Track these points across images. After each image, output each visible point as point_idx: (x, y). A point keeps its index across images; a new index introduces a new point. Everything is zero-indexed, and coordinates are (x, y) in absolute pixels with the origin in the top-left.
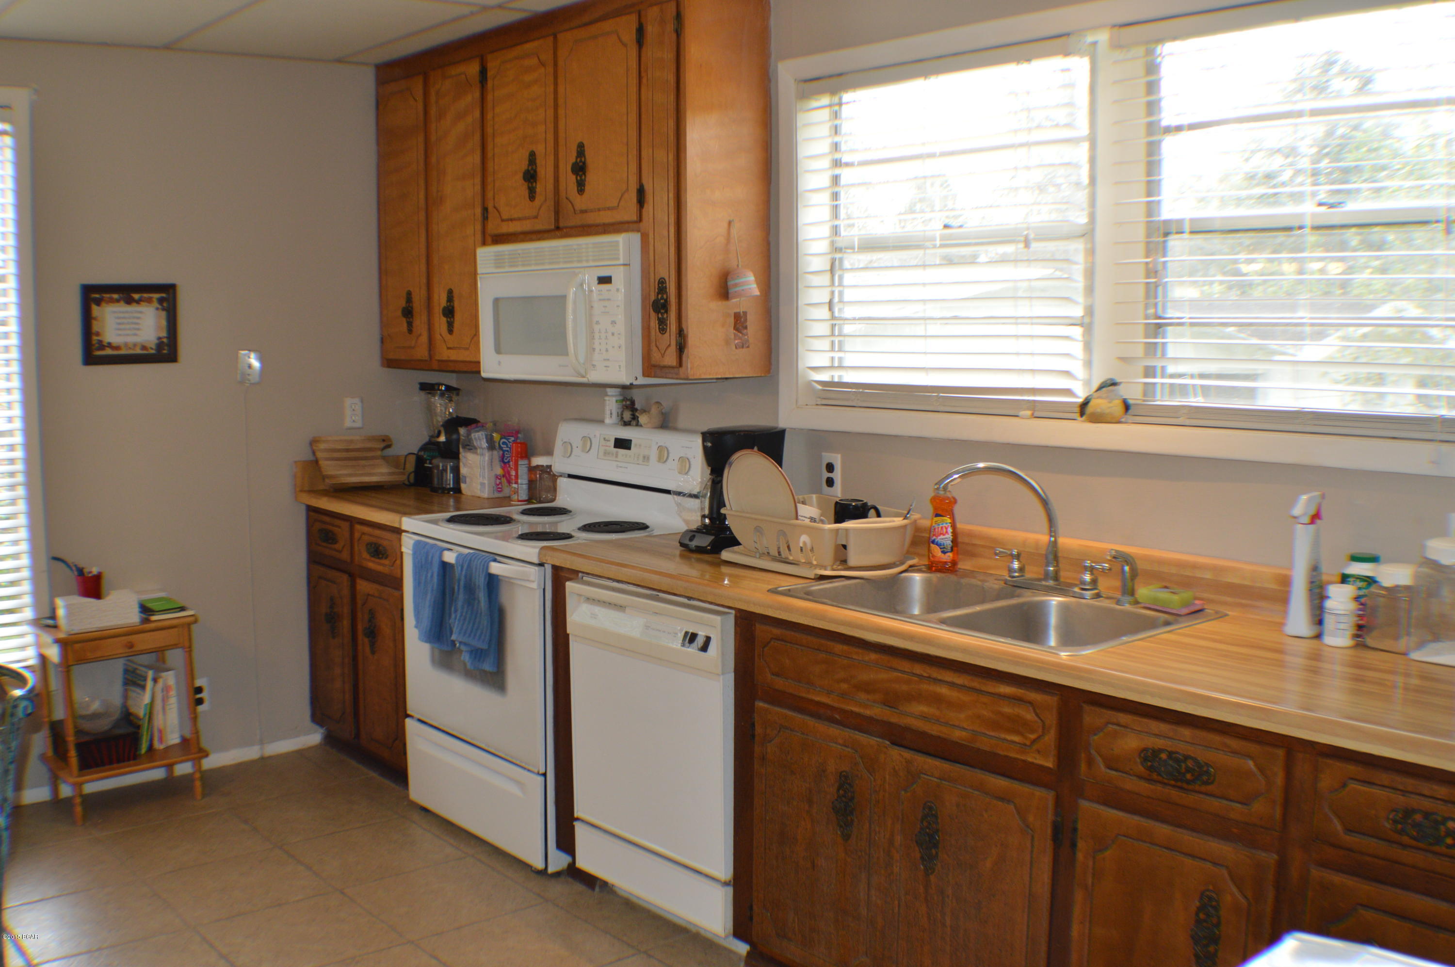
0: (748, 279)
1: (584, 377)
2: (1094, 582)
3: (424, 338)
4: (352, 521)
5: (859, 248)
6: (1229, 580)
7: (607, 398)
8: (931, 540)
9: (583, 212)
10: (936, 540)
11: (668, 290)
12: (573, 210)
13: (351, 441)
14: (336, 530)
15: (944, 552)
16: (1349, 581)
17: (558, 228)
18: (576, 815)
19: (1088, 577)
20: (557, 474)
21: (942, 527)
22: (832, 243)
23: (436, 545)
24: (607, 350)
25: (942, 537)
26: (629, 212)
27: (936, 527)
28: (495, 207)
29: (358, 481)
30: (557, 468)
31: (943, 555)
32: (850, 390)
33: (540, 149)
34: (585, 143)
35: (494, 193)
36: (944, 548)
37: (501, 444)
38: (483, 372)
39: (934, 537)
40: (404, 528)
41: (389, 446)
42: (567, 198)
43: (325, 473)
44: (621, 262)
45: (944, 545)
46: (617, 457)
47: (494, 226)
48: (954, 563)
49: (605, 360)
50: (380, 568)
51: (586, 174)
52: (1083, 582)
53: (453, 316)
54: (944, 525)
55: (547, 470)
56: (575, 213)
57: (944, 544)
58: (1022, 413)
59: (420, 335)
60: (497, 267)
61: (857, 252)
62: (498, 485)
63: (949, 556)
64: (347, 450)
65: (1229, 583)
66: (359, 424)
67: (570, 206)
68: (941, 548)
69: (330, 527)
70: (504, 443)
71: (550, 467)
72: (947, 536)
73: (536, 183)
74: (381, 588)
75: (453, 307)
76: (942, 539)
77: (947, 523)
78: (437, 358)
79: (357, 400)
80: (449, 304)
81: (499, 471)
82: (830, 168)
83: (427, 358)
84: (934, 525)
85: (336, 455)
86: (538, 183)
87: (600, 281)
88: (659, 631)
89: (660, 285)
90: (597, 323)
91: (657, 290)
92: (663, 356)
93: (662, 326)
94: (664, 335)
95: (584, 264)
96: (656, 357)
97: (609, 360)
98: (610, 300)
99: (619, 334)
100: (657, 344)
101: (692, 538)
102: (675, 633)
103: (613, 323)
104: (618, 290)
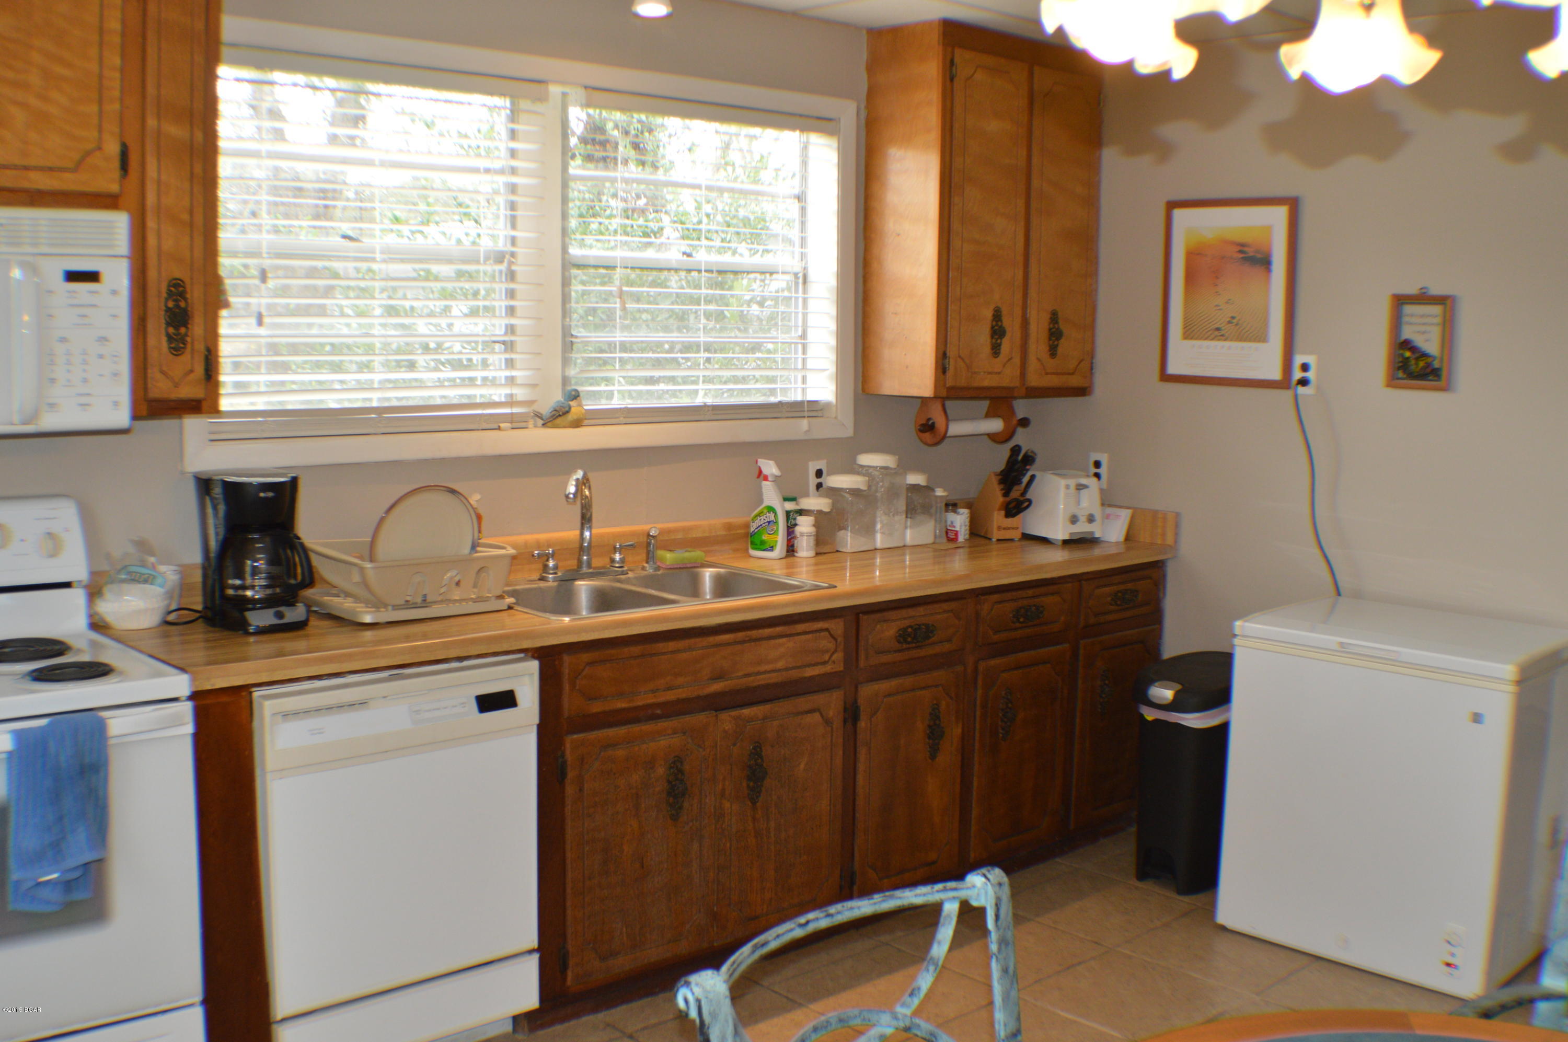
1: (28, 424)
11: (189, 295)
18: (279, 1017)
19: (618, 557)
24: (85, 380)
26: (107, 180)
32: (250, 420)
44: (124, 252)
49: (79, 394)
52: (613, 562)
58: (502, 426)
87: (73, 276)
88: (439, 709)
89: (173, 289)
90: (63, 340)
91: (165, 295)
92: (176, 385)
93: (177, 344)
94: (179, 358)
95: (29, 249)
96: (161, 388)
97: (89, 395)
98: (94, 306)
99: (116, 356)
100: (165, 369)
101: (280, 615)
102: (463, 704)
103: (103, 340)
104: (114, 292)
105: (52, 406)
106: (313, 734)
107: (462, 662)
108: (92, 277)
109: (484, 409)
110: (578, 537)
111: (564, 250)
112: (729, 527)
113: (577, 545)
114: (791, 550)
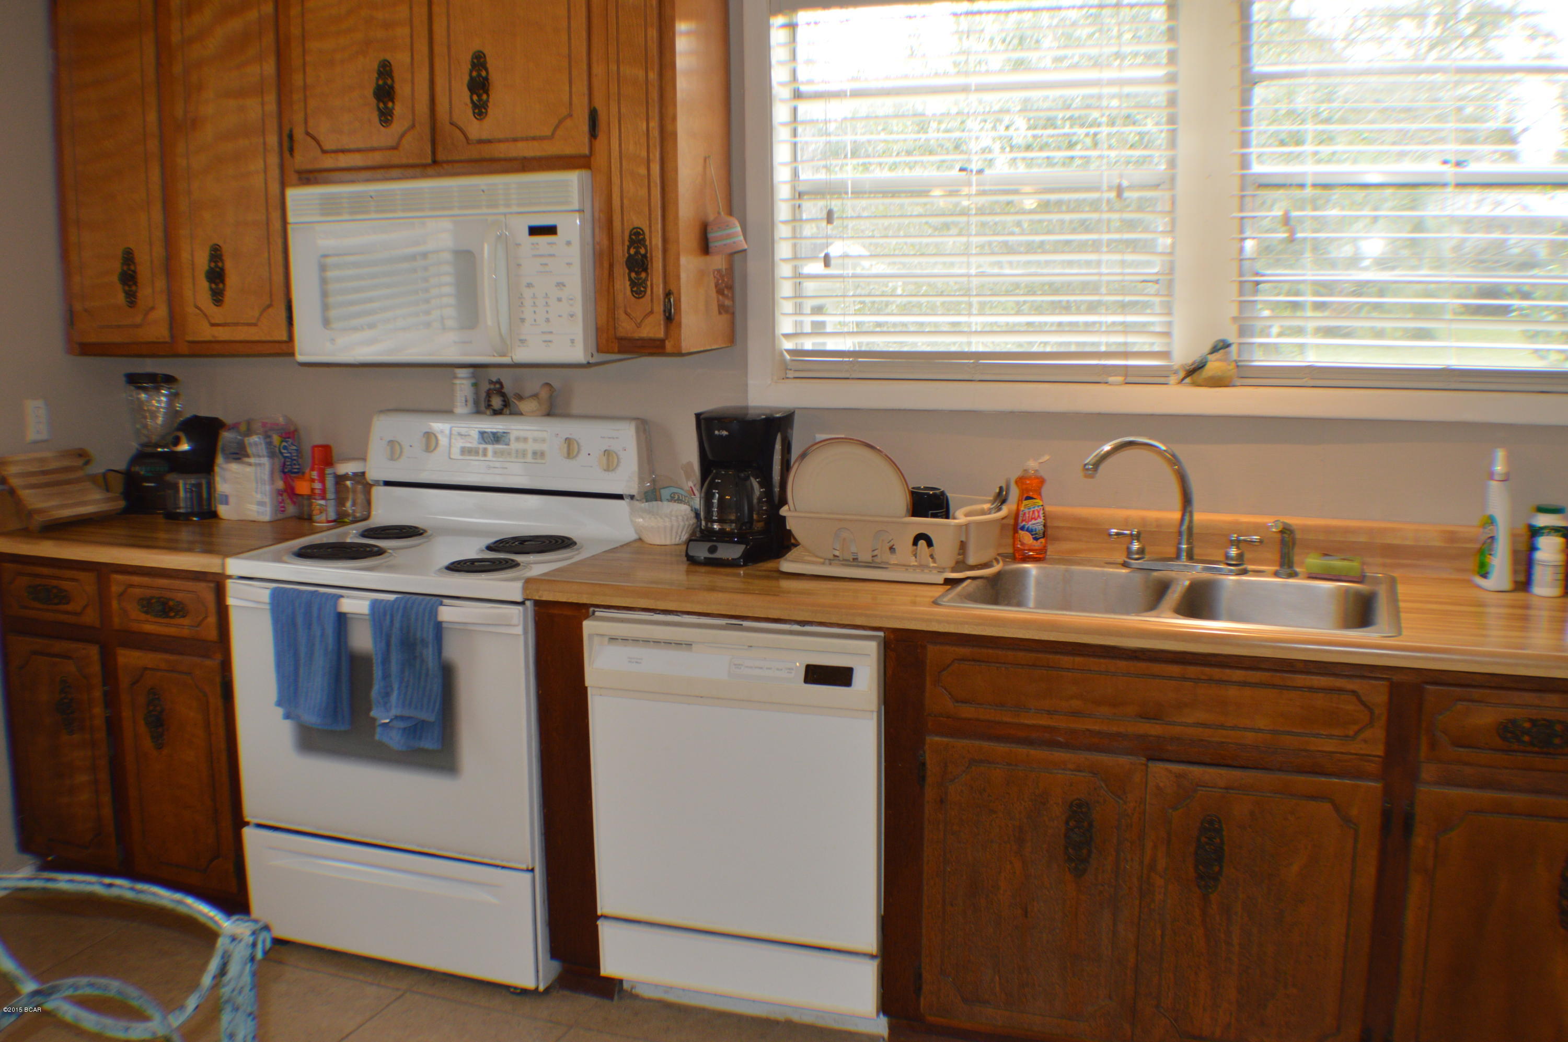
0: (733, 230)
1: (504, 356)
2: (1240, 557)
3: (161, 312)
4: (101, 571)
5: (852, 193)
6: (1388, 542)
7: (457, 382)
8: (1019, 527)
9: (481, 142)
10: (1027, 526)
11: (648, 243)
12: (464, 140)
13: (42, 460)
14: (66, 585)
15: (1036, 539)
16: (1543, 533)
17: (435, 162)
18: (599, 913)
19: (1233, 552)
20: (370, 482)
21: (1034, 511)
22: (794, 188)
23: (316, 591)
24: (548, 320)
25: (1034, 522)
26: (578, 143)
27: (1027, 511)
28: (308, 134)
29: (74, 514)
30: (373, 474)
31: (1035, 541)
32: (841, 359)
33: (400, 59)
34: (487, 51)
35: (306, 114)
36: (1036, 534)
37: (281, 448)
38: (300, 354)
39: (1024, 523)
40: (229, 572)
41: (87, 463)
42: (452, 124)
43: (30, 507)
44: (577, 208)
45: (1036, 531)
46: (485, 455)
47: (303, 158)
48: (1043, 550)
49: (543, 333)
50: (172, 631)
51: (490, 93)
52: (1227, 557)
53: (223, 281)
54: (1036, 508)
55: (360, 477)
56: (468, 143)
57: (1036, 529)
58: (1111, 379)
59: (153, 309)
60: (322, 215)
61: (851, 198)
62: (281, 503)
63: (1041, 543)
64: (45, 473)
65: (1388, 544)
66: (44, 436)
67: (458, 131)
68: (1032, 535)
69: (55, 582)
70: (285, 448)
71: (363, 474)
72: (1039, 520)
73: (393, 102)
74: (172, 657)
75: (222, 270)
76: (1034, 524)
77: (1038, 506)
78: (190, 338)
79: (40, 403)
80: (213, 265)
81: (280, 484)
82: (790, 99)
83: (168, 339)
84: (1022, 509)
85: (34, 480)
86: (396, 103)
87: (535, 231)
88: (761, 668)
89: (634, 237)
90: (529, 285)
91: (627, 243)
92: (639, 326)
93: (638, 288)
94: (641, 300)
95: (502, 210)
96: (626, 327)
97: (551, 333)
98: (553, 255)
99: (571, 299)
100: (629, 311)
101: (712, 550)
102: (789, 669)
103: (561, 285)
104: (569, 243)
105: (523, 341)
106: (630, 662)
107: (804, 626)
108: (550, 230)
109: (1100, 359)
110: (1178, 522)
111: (1244, 162)
112: (1452, 537)
113: (1175, 530)
114: (1524, 583)
